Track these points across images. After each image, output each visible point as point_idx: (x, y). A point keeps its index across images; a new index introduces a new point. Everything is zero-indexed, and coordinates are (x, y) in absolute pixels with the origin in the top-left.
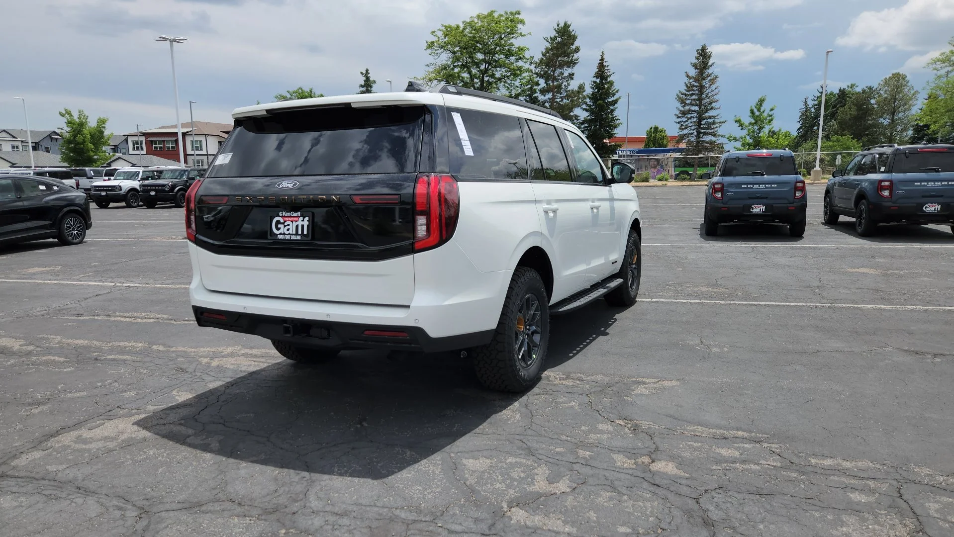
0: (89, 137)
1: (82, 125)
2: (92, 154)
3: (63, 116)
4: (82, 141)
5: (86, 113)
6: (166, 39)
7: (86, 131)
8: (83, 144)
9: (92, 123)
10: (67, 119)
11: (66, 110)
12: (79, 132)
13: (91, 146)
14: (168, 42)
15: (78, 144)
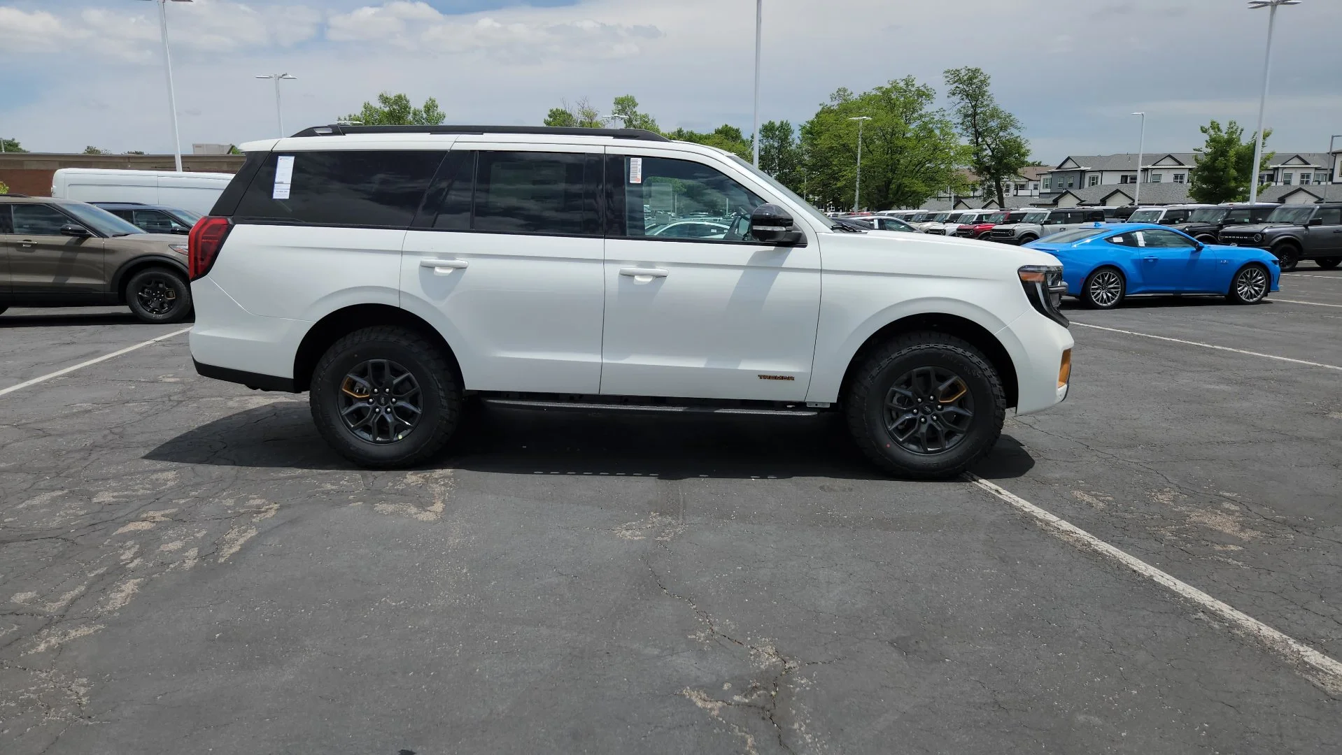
0: (1234, 159)
1: (1230, 142)
2: (1233, 184)
3: (1204, 131)
4: (1223, 166)
5: (1240, 125)
6: (1266, 4)
7: (1232, 152)
8: (1223, 170)
9: (1245, 141)
10: (1210, 136)
11: (1212, 123)
12: (1223, 153)
13: (1233, 172)
14: (1269, 8)
15: (1216, 170)
